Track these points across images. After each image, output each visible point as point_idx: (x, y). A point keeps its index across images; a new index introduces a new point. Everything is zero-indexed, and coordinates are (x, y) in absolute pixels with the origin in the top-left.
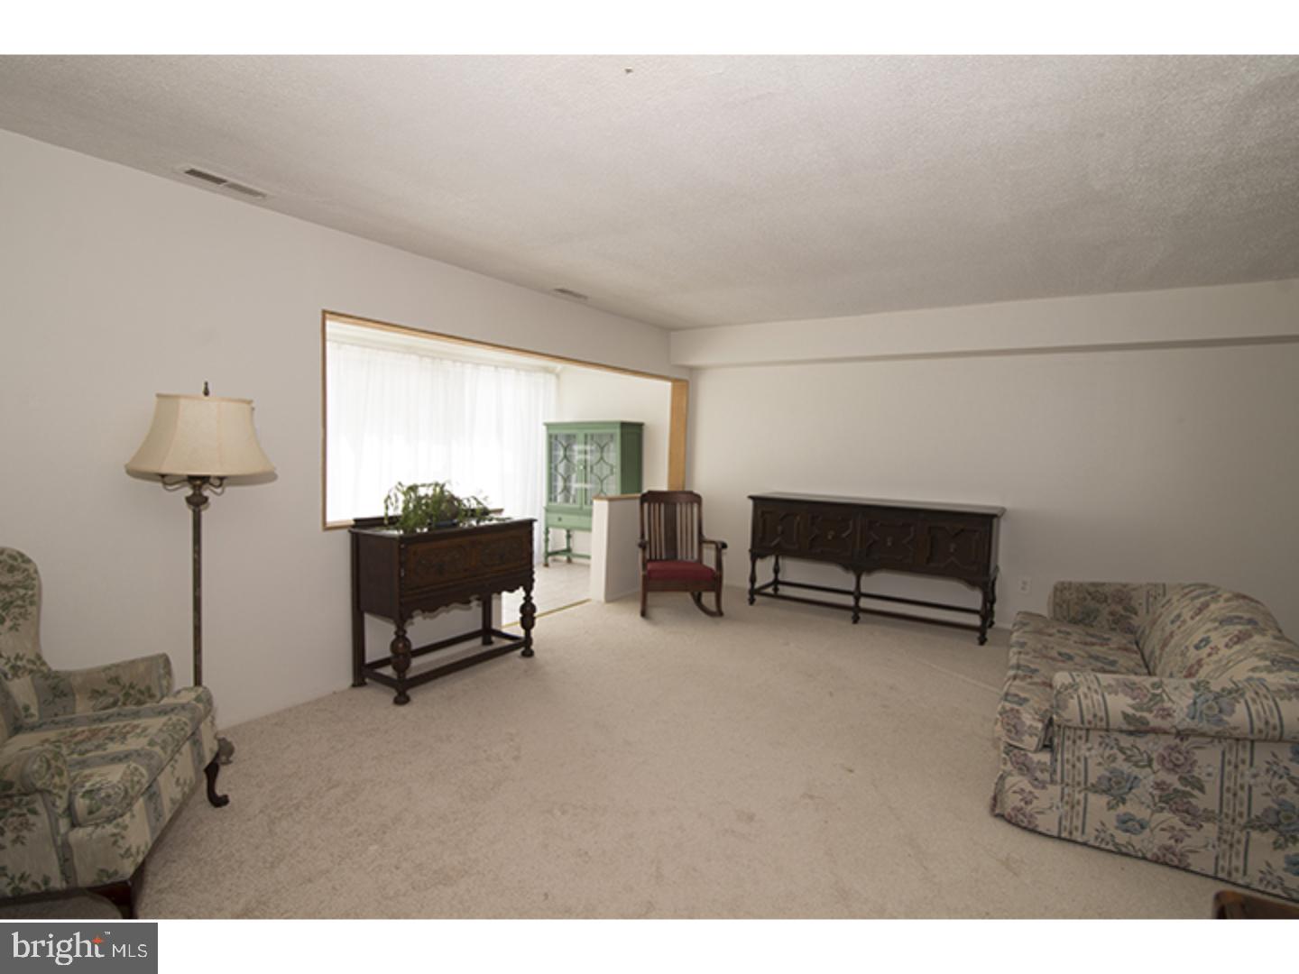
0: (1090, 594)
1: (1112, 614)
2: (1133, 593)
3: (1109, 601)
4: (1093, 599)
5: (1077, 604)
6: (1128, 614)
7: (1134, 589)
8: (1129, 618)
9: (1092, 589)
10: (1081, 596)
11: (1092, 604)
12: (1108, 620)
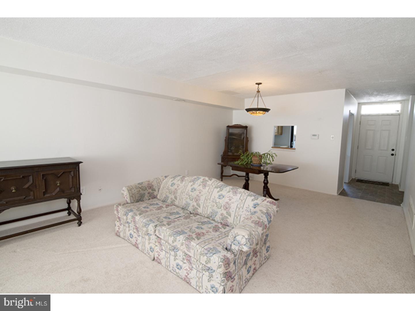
0: (140, 188)
1: (149, 193)
2: (153, 184)
3: (147, 189)
4: (142, 190)
5: (138, 193)
6: (153, 192)
7: (153, 182)
8: (153, 193)
9: (140, 186)
10: (138, 190)
11: (142, 192)
12: (148, 196)
